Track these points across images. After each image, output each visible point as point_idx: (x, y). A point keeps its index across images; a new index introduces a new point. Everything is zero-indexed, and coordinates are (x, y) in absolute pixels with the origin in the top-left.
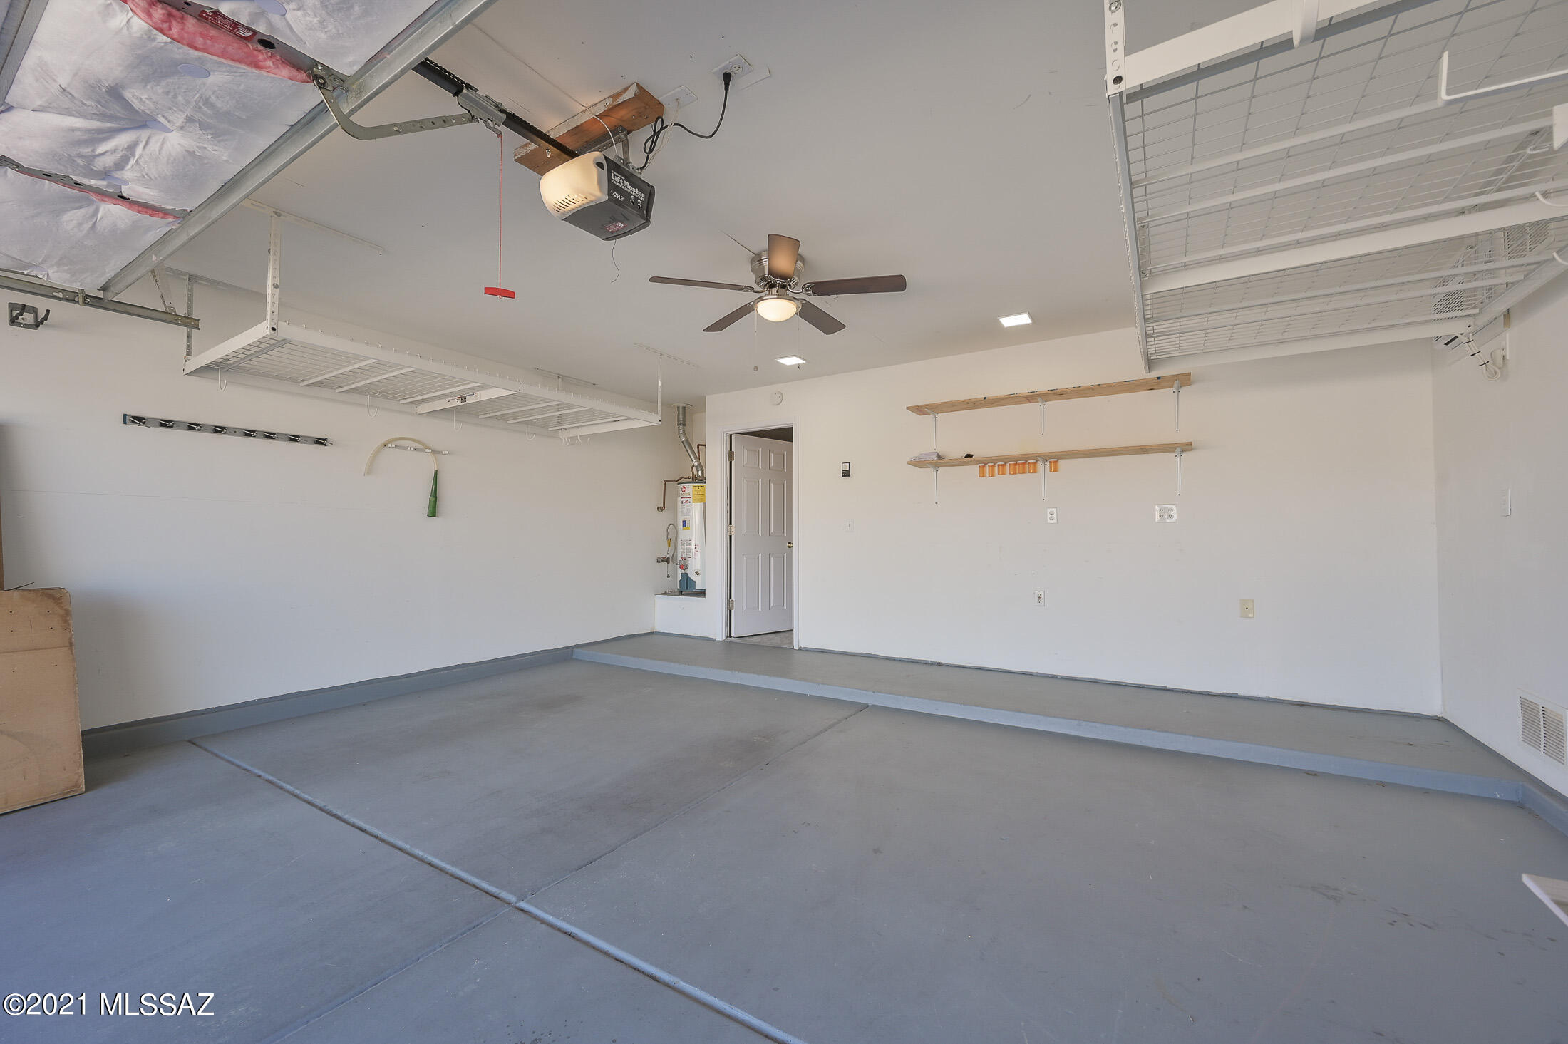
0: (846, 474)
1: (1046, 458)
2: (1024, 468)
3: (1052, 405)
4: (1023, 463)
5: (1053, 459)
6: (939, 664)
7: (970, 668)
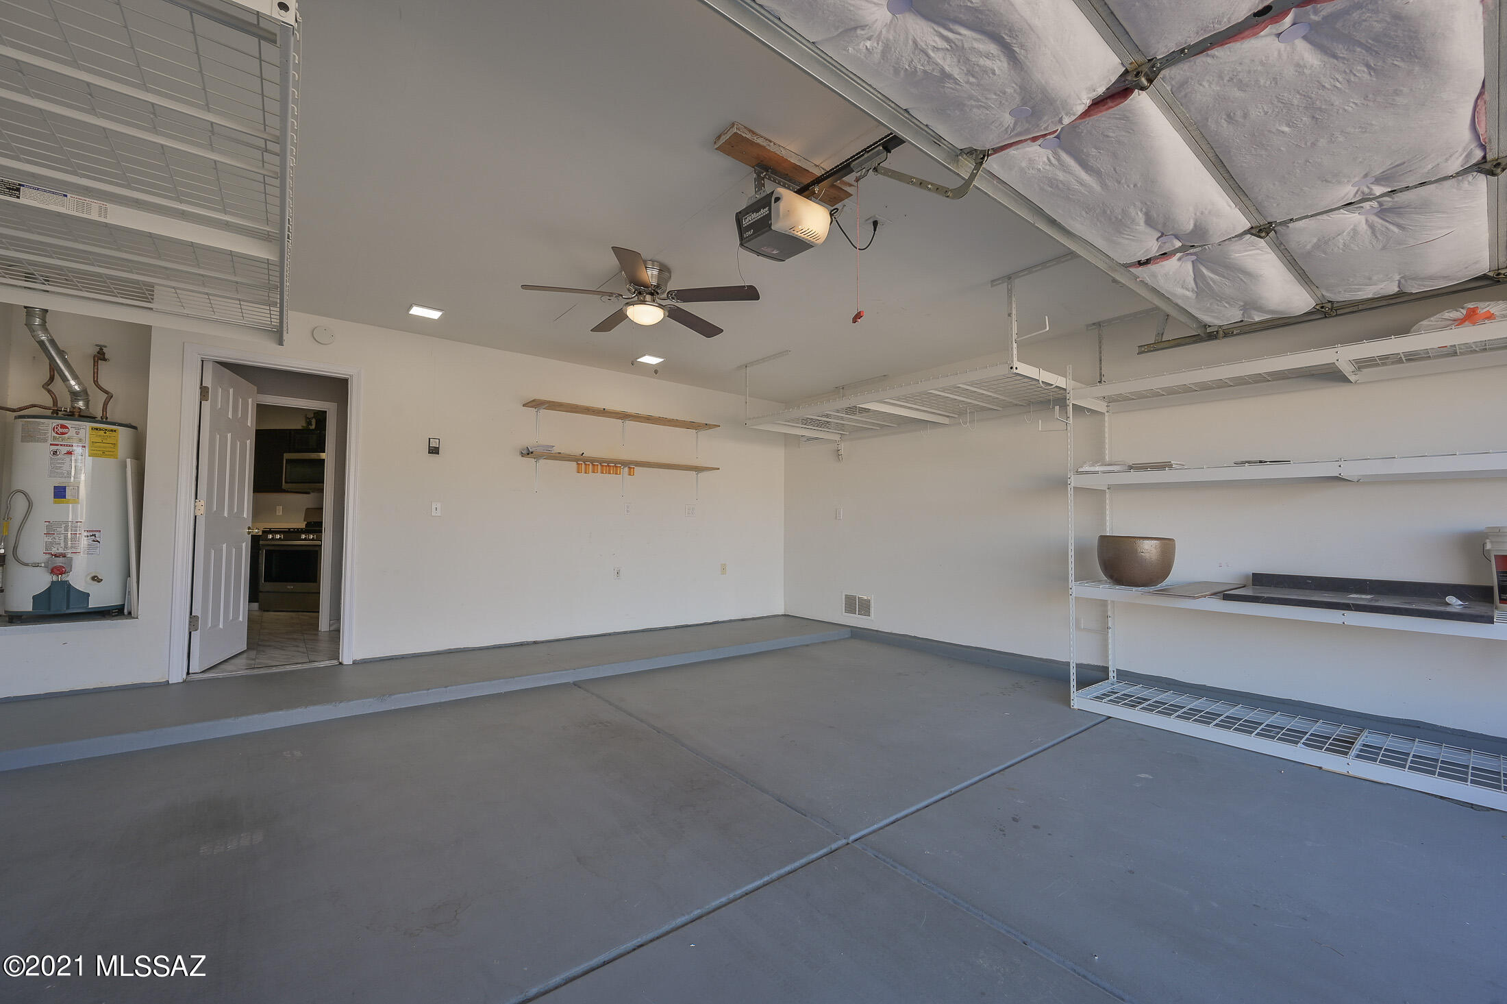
0: (434, 451)
1: (626, 464)
2: (610, 471)
3: (630, 424)
4: (610, 466)
5: (630, 465)
6: (535, 643)
7: (563, 640)
